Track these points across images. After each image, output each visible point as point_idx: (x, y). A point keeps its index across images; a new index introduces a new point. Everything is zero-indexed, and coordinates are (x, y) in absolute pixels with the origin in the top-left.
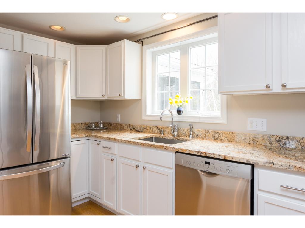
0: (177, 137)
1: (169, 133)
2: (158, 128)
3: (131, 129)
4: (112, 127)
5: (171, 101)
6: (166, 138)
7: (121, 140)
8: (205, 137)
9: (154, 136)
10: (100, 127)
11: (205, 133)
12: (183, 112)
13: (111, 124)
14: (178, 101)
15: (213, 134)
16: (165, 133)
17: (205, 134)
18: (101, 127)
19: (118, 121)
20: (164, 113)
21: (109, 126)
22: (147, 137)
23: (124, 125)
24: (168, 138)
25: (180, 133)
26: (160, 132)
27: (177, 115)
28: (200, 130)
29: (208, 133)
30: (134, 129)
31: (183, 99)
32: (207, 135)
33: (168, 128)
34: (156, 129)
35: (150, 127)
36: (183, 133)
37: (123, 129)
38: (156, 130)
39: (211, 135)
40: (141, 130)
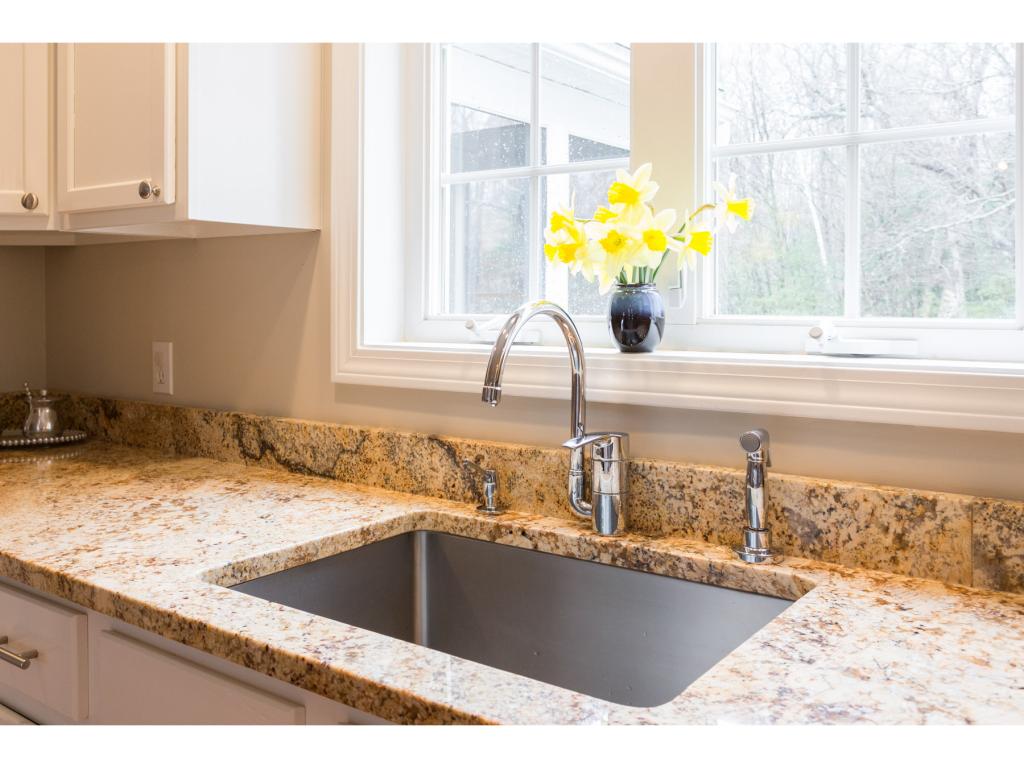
0: (628, 543)
1: (549, 503)
2: (451, 451)
3: (245, 454)
4: (117, 431)
5: (571, 241)
6: (527, 544)
7: (118, 597)
8: (894, 560)
9: (422, 517)
10: (32, 432)
11: (899, 518)
12: (666, 329)
13: (110, 409)
14: (635, 233)
15: (979, 530)
16: (515, 493)
17: (896, 527)
18: (44, 433)
19: (157, 388)
20: (519, 334)
21: (103, 421)
22: (365, 532)
23: (196, 418)
24: (544, 547)
25: (643, 504)
26: (473, 488)
27: (617, 350)
28: (840, 486)
29: (929, 525)
30: (273, 449)
31: (667, 219)
32: (918, 535)
33: (535, 453)
34: (438, 458)
35: (391, 443)
36: (674, 509)
37: (191, 449)
38: (439, 468)
39: (965, 543)
40: (323, 463)
